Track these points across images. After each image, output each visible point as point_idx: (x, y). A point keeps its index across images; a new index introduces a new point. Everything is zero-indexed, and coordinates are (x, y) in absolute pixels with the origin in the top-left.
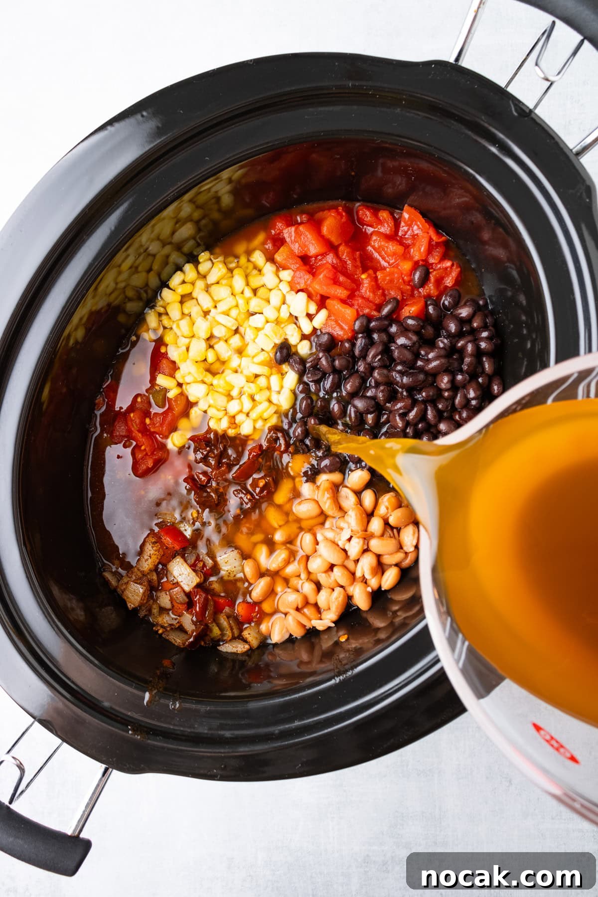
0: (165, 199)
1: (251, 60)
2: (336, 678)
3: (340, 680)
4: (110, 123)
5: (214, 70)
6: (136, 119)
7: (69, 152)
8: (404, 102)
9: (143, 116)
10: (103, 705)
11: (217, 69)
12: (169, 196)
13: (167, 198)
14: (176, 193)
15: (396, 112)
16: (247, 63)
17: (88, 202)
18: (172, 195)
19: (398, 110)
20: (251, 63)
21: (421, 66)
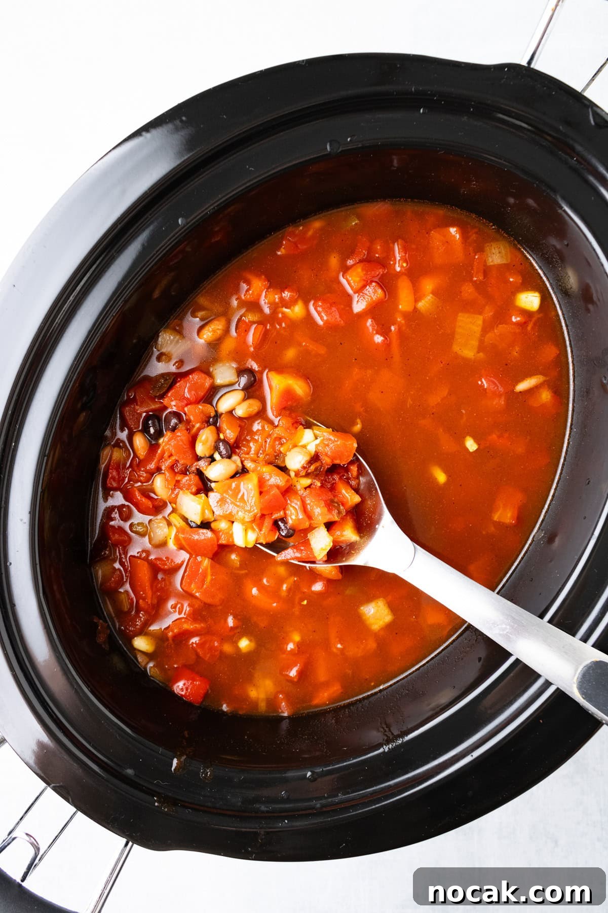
0: (204, 213)
1: (303, 61)
2: (384, 746)
3: (389, 748)
4: (147, 128)
5: (261, 71)
6: (174, 125)
7: (100, 160)
8: (472, 110)
9: (182, 121)
10: (126, 772)
11: (265, 70)
12: (209, 209)
13: (206, 211)
14: (217, 206)
15: (463, 120)
16: (299, 64)
17: (119, 216)
18: (212, 209)
19: (465, 118)
20: (304, 64)
21: (492, 69)
